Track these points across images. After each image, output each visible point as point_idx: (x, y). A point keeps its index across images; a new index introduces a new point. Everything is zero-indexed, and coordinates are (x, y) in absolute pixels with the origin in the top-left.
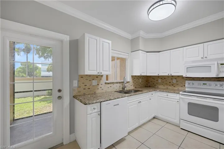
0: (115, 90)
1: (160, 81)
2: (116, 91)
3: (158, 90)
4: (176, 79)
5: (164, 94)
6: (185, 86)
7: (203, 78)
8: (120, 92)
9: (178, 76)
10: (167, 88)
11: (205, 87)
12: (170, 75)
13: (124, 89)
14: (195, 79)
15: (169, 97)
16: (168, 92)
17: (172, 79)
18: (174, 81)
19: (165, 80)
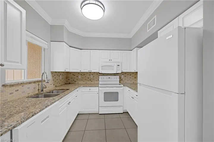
0: (27, 95)
1: (80, 77)
2: (28, 97)
3: (82, 86)
4: (93, 75)
5: (87, 89)
6: (99, 80)
7: (108, 74)
8: (37, 96)
9: (94, 73)
10: (86, 83)
11: (109, 79)
12: (90, 71)
13: (42, 90)
14: (105, 75)
15: (91, 91)
16: (91, 87)
17: (90, 75)
18: (92, 76)
19: (84, 76)
